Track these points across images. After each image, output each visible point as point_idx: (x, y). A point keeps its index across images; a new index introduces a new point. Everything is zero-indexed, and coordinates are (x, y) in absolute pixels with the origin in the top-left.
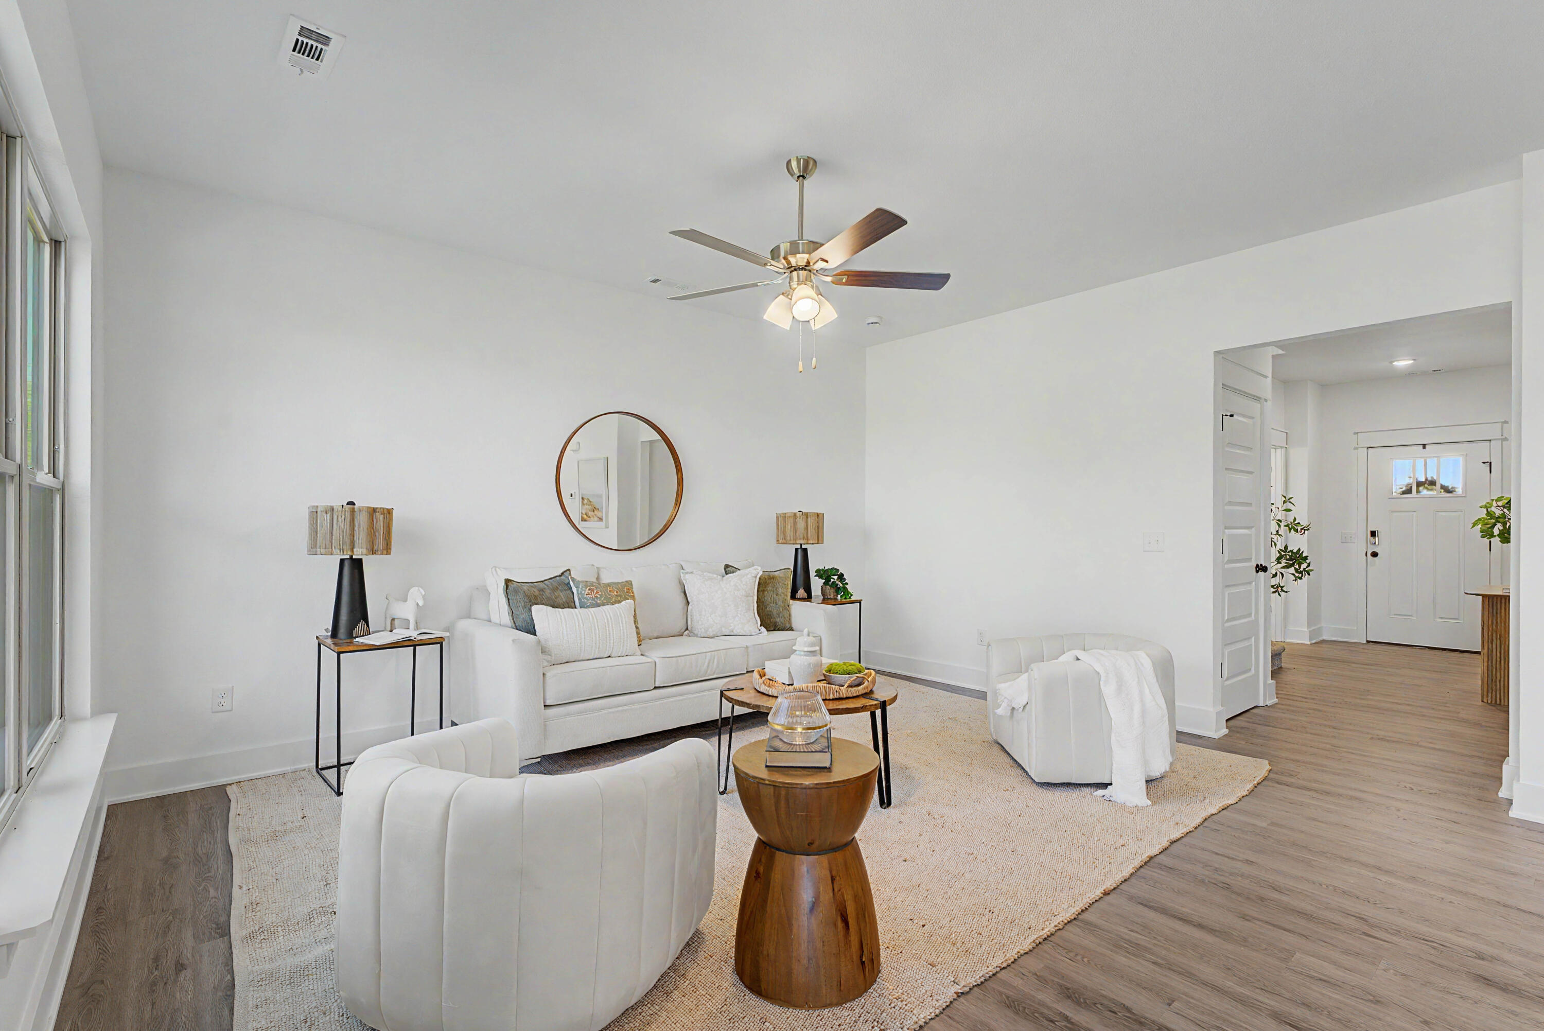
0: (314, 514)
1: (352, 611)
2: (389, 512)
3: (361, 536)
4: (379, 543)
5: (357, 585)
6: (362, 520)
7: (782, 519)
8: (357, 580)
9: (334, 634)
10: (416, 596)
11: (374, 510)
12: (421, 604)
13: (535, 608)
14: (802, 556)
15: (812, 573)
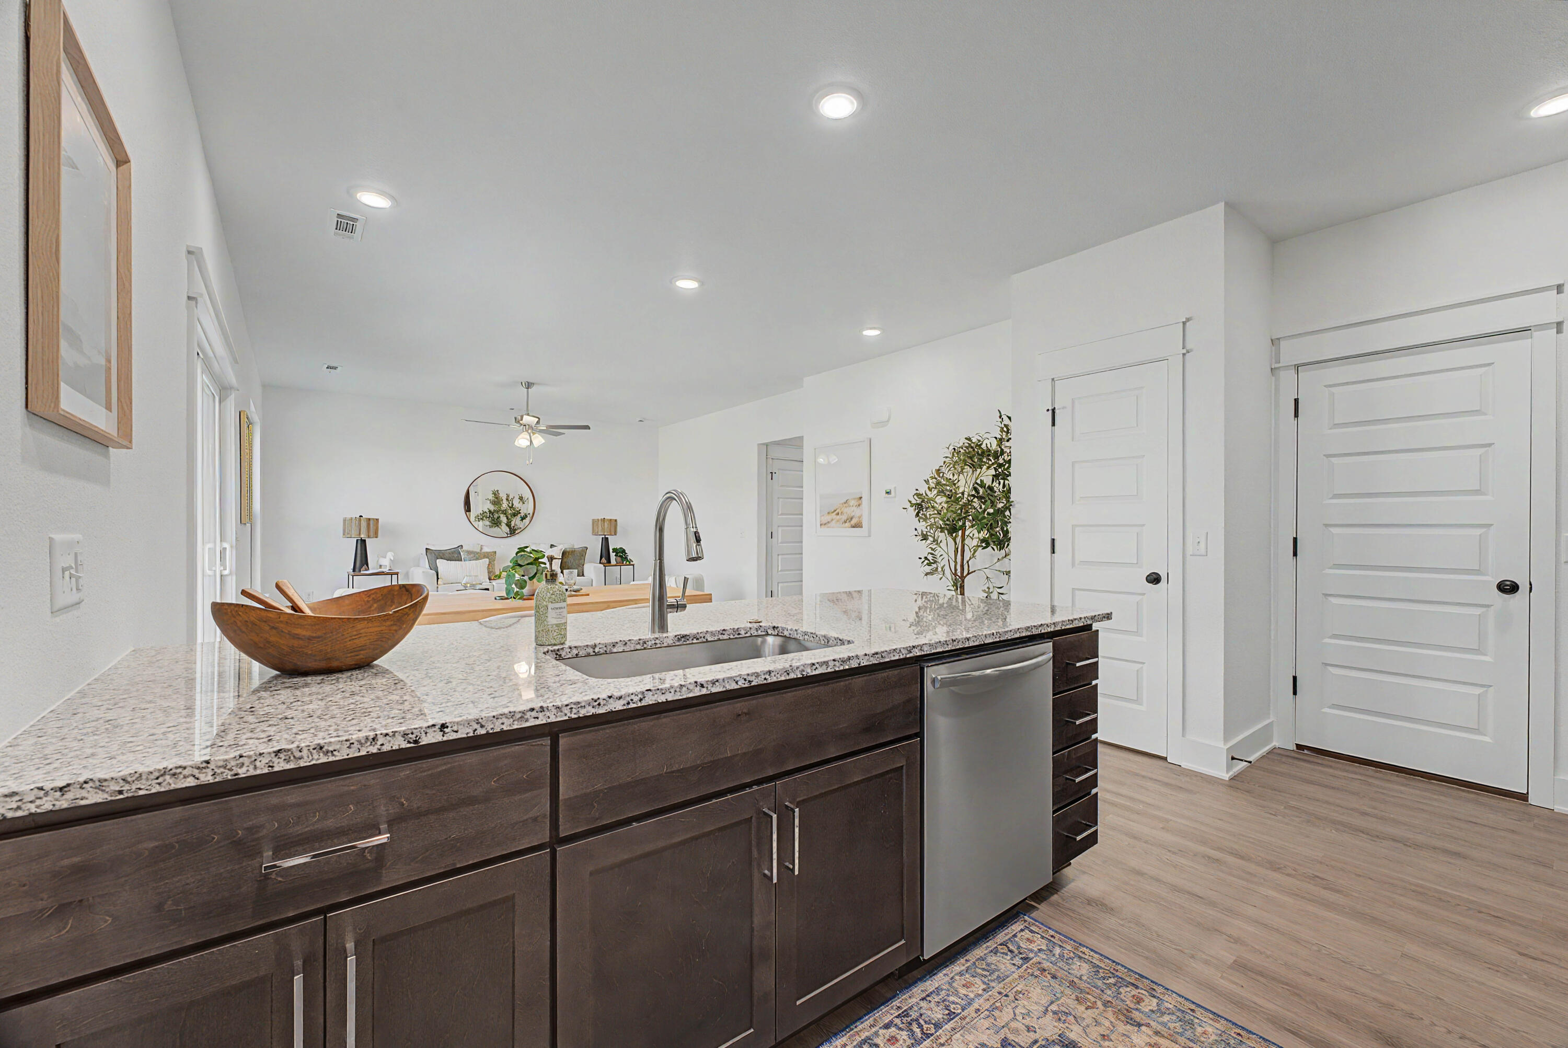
0: (345, 520)
1: (361, 561)
2: (377, 520)
3: (364, 529)
4: (372, 534)
5: (364, 552)
6: (364, 524)
7: (594, 522)
8: (363, 549)
9: (354, 570)
10: (390, 555)
11: (369, 519)
12: (392, 559)
13: (438, 560)
14: (606, 541)
15: (611, 551)
